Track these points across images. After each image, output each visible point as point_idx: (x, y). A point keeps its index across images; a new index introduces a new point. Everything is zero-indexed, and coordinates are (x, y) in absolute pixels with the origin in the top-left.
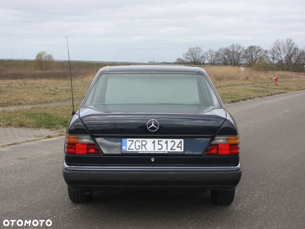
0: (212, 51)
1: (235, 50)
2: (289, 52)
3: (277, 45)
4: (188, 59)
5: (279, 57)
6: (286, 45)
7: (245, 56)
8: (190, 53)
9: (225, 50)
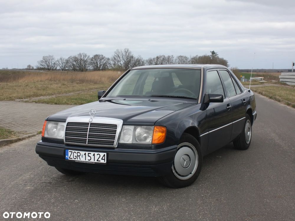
0: (63, 59)
1: (82, 58)
2: (127, 59)
3: (117, 54)
4: (42, 65)
5: (119, 64)
6: (124, 54)
7: (91, 64)
8: (43, 60)
9: (73, 58)
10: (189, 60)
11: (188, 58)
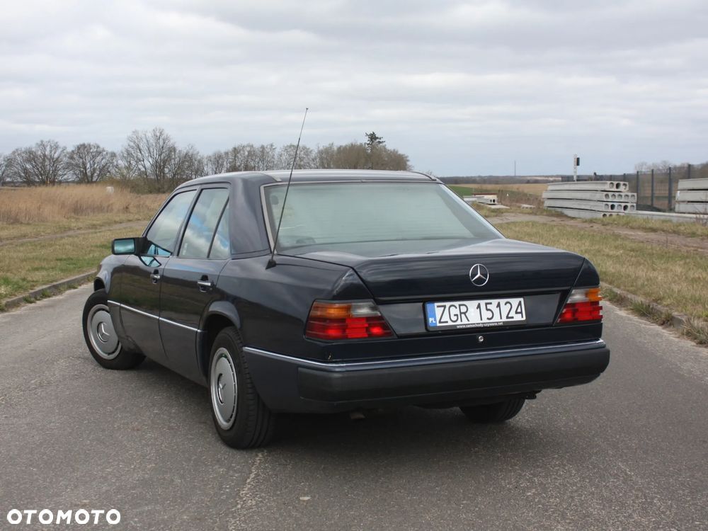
1: (46, 153)
2: (160, 155)
3: (135, 142)
5: (140, 167)
6: (152, 141)
7: (69, 166)
9: (25, 152)
10: (313, 155)
11: (311, 151)
